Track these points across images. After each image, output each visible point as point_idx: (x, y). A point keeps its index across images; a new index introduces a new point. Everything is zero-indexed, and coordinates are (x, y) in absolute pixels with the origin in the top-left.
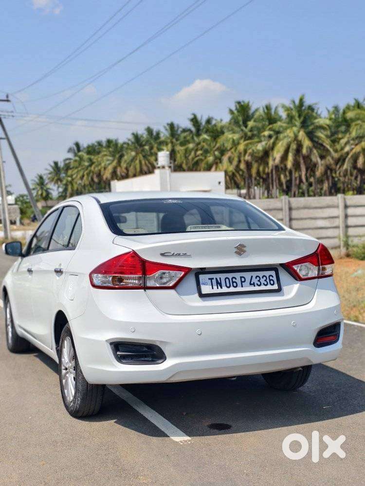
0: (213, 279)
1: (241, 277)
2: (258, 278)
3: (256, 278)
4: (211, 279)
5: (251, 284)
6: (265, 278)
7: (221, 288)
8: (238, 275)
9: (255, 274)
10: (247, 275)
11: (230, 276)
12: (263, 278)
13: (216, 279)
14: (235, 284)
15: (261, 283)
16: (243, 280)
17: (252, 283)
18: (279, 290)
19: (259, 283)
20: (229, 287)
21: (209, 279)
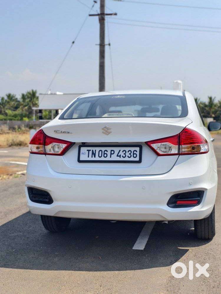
0: (90, 150)
1: (111, 151)
2: (124, 152)
3: (123, 152)
4: (89, 151)
5: (117, 156)
6: (130, 152)
7: (95, 157)
8: (109, 149)
9: (122, 149)
10: (116, 150)
11: (103, 149)
12: (128, 152)
13: (93, 150)
14: (105, 155)
15: (126, 155)
16: (112, 152)
17: (119, 155)
18: (140, 161)
19: (124, 156)
20: (100, 157)
21: (87, 150)
